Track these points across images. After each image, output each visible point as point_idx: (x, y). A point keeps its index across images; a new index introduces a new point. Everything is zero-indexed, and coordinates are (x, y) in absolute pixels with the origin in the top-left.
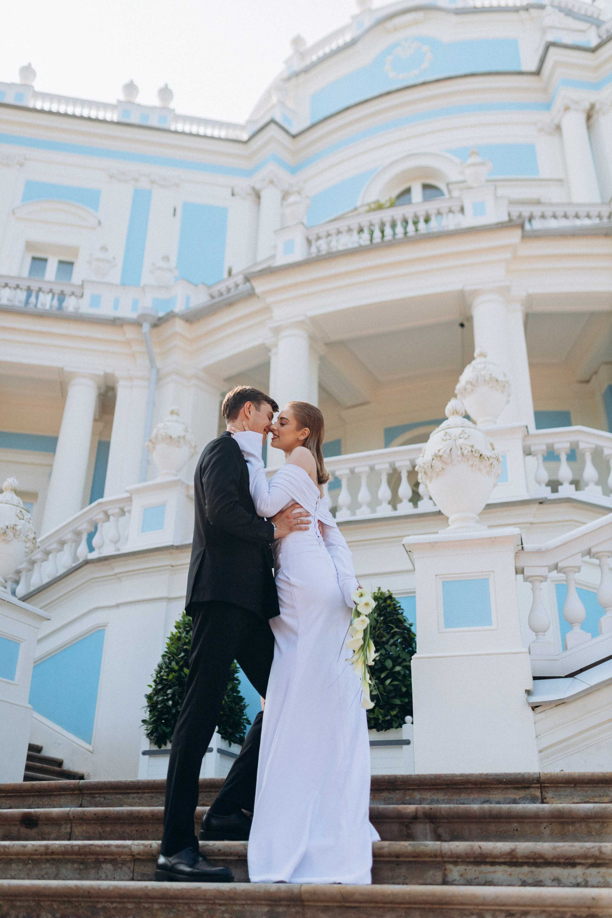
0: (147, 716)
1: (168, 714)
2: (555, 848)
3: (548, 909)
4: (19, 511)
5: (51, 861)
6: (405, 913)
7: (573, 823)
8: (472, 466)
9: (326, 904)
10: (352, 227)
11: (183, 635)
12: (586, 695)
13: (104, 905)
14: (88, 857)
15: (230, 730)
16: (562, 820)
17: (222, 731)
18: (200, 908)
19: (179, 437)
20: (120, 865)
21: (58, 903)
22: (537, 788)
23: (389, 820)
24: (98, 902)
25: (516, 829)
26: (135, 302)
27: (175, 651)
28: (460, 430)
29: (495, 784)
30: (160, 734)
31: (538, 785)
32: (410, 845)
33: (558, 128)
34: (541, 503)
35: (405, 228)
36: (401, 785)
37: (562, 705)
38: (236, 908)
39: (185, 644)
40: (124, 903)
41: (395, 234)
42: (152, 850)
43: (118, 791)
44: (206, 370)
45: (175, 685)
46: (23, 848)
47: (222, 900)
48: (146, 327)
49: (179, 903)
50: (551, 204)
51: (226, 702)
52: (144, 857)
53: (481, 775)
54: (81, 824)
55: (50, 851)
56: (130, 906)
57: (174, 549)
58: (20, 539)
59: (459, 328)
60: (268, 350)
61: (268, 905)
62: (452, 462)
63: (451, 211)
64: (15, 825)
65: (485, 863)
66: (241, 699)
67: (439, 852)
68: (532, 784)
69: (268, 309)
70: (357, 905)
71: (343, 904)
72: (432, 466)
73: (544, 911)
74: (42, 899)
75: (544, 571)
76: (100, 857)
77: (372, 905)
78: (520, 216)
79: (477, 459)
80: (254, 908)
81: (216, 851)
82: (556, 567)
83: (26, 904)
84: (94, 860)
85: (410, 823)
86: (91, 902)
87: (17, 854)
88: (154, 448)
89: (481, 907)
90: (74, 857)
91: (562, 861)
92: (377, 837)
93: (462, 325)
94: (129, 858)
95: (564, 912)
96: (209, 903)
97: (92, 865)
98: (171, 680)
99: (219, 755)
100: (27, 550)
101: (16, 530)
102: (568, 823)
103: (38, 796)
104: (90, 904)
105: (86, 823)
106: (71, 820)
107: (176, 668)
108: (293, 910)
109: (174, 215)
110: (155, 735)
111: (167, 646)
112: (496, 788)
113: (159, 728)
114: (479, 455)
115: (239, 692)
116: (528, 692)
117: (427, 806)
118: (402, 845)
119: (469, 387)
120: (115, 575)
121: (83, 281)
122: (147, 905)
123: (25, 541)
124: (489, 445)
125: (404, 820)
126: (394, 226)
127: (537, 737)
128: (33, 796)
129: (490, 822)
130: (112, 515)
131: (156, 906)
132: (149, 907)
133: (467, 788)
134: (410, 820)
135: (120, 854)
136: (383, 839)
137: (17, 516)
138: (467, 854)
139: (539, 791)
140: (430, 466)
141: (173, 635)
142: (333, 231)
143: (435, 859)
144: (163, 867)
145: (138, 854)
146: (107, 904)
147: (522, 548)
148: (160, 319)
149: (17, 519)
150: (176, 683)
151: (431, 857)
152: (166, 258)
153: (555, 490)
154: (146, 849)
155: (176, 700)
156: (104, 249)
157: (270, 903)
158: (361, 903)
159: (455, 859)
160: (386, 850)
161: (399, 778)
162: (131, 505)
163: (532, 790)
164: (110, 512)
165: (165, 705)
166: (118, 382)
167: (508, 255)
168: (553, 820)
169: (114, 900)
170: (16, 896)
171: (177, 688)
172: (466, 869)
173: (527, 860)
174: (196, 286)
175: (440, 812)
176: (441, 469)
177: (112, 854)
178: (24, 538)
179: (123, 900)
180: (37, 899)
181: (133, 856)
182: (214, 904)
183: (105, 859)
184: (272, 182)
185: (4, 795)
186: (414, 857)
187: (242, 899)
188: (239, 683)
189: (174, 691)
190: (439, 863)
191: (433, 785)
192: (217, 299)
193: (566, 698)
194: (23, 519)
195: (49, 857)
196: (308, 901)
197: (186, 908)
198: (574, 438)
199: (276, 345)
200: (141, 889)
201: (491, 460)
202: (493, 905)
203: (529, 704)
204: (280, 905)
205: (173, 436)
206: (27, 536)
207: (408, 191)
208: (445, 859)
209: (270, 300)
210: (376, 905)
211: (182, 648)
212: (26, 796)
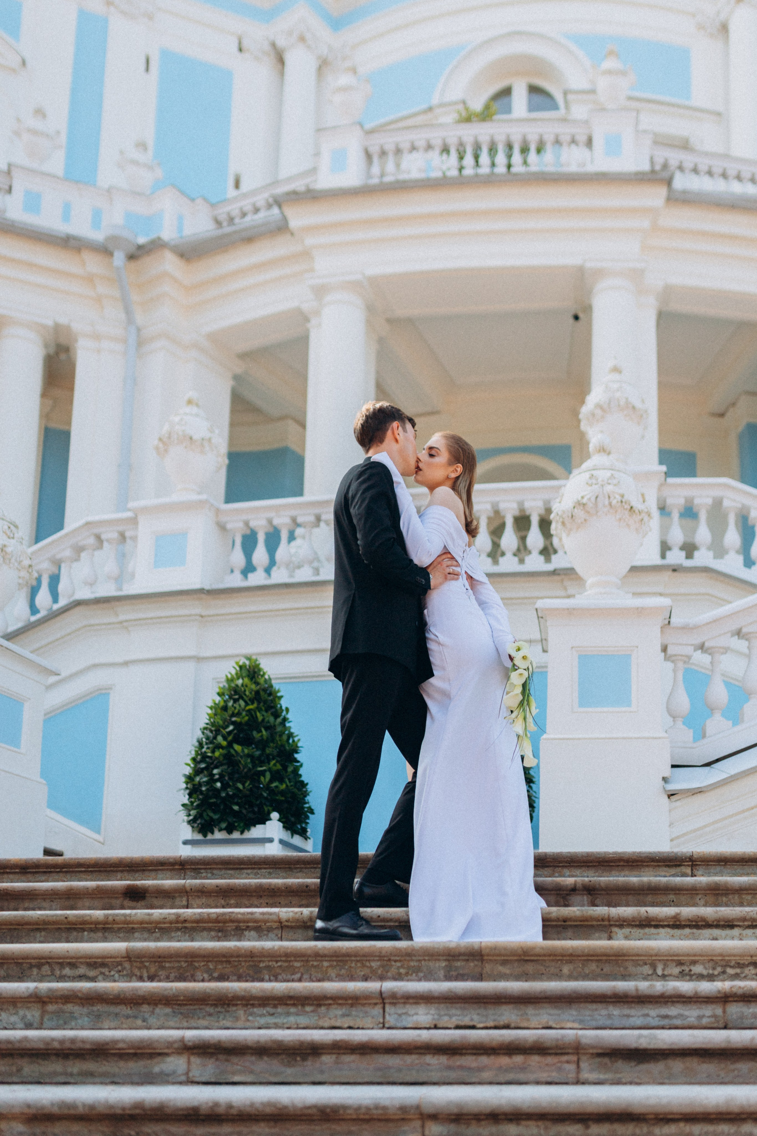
0: (186, 800)
1: (216, 798)
2: (716, 912)
3: (714, 958)
4: (6, 527)
5: (183, 930)
6: (583, 964)
7: (726, 895)
8: (620, 519)
9: (505, 958)
10: (433, 142)
11: (231, 703)
12: (722, 785)
13: (267, 963)
14: (227, 925)
15: (293, 819)
16: (717, 892)
17: (284, 820)
18: (374, 964)
19: (203, 439)
20: (265, 932)
21: (214, 963)
22: (688, 865)
23: (547, 892)
24: (260, 961)
25: (672, 900)
26: (97, 215)
27: (221, 723)
28: (608, 474)
29: (647, 862)
30: (206, 820)
31: (690, 863)
32: (578, 910)
33: (724, 28)
34: (674, 570)
35: (509, 156)
36: (551, 862)
37: (698, 794)
38: (412, 964)
39: (233, 715)
40: (290, 961)
41: (493, 165)
42: (303, 917)
43: (229, 866)
44: (213, 337)
45: (222, 765)
46: (148, 917)
47: (398, 956)
48: (119, 258)
49: (352, 961)
50: (706, 154)
51: (287, 786)
52: (293, 924)
53: (634, 853)
54: (199, 897)
55: (181, 918)
56: (297, 964)
57: (204, 593)
58: (11, 565)
59: (571, 320)
60: (307, 320)
61: (446, 960)
62: (597, 512)
63: (573, 141)
64: (116, 898)
65: (649, 926)
66: (303, 785)
67: (606, 916)
68: (684, 862)
69: (306, 254)
70: (536, 958)
71: (523, 957)
72: (572, 516)
73: (712, 960)
74: (196, 959)
75: (689, 650)
76: (241, 924)
77: (551, 958)
78: (665, 166)
79: (627, 512)
80: (431, 964)
81: (375, 917)
82: (702, 647)
83: (176, 965)
84: (234, 927)
85: (567, 895)
86: (253, 961)
87: (142, 923)
88: (166, 451)
89: (654, 958)
90: (210, 925)
91: (722, 923)
92: (544, 904)
93: (576, 318)
94: (275, 925)
95: (730, 960)
96: (384, 960)
97: (233, 933)
98: (216, 758)
99: (281, 846)
100: (21, 581)
101: (6, 553)
102: (722, 895)
103: (128, 871)
104: (251, 963)
105: (206, 896)
106: (187, 892)
107: (224, 743)
108: (472, 964)
109: (147, 69)
110: (198, 822)
111: (208, 717)
112: (647, 866)
113: (205, 815)
114: (629, 507)
115: (300, 776)
116: (665, 780)
117: (586, 879)
118: (571, 910)
119: (599, 412)
120: (121, 622)
121: (10, 165)
122: (315, 963)
123: (17, 568)
124: (640, 496)
125: (561, 892)
126: (493, 150)
127: (670, 825)
128: (122, 871)
129: (648, 894)
130: (107, 540)
131: (326, 964)
132: (318, 965)
133: (618, 866)
134: (568, 892)
135: (266, 922)
136: (549, 905)
137: (4, 532)
138: (633, 918)
139: (690, 869)
140: (570, 516)
141: (215, 704)
142: (405, 146)
143: (601, 923)
144: (322, 931)
145: (286, 921)
146: (270, 963)
147: (669, 622)
148: (140, 247)
149: (5, 537)
150: (225, 762)
151: (599, 921)
152: (142, 146)
153: (689, 556)
154: (297, 916)
155: (225, 782)
156: (40, 113)
157: (448, 958)
158: (540, 956)
159: (622, 923)
160: (554, 915)
161: (550, 856)
162: (137, 528)
163: (682, 867)
164: (103, 537)
165: (212, 786)
166: (76, 341)
167: (646, 224)
168: (708, 892)
169: (279, 959)
170: (164, 957)
171: (225, 767)
172: (630, 932)
173: (690, 923)
174: (193, 200)
175: (599, 884)
176: (583, 520)
177: (256, 921)
178: (16, 564)
179: (289, 959)
180: (190, 960)
181: (281, 922)
182: (389, 960)
183: (248, 927)
184: (302, 39)
185: (83, 869)
186: (581, 921)
187: (419, 956)
188: (301, 765)
189: (222, 771)
190: (605, 926)
191: (584, 862)
192: (227, 229)
193: (705, 787)
194: (13, 538)
195: (180, 925)
196: (488, 955)
197: (359, 965)
198: (717, 493)
199: (318, 313)
200: (310, 948)
201: (643, 515)
202: (666, 956)
203: (666, 791)
204: (458, 960)
205: (195, 437)
206: (20, 562)
207: (506, 92)
208: (612, 923)
209: (310, 241)
210: (554, 958)
211: (230, 720)
212: (112, 871)
